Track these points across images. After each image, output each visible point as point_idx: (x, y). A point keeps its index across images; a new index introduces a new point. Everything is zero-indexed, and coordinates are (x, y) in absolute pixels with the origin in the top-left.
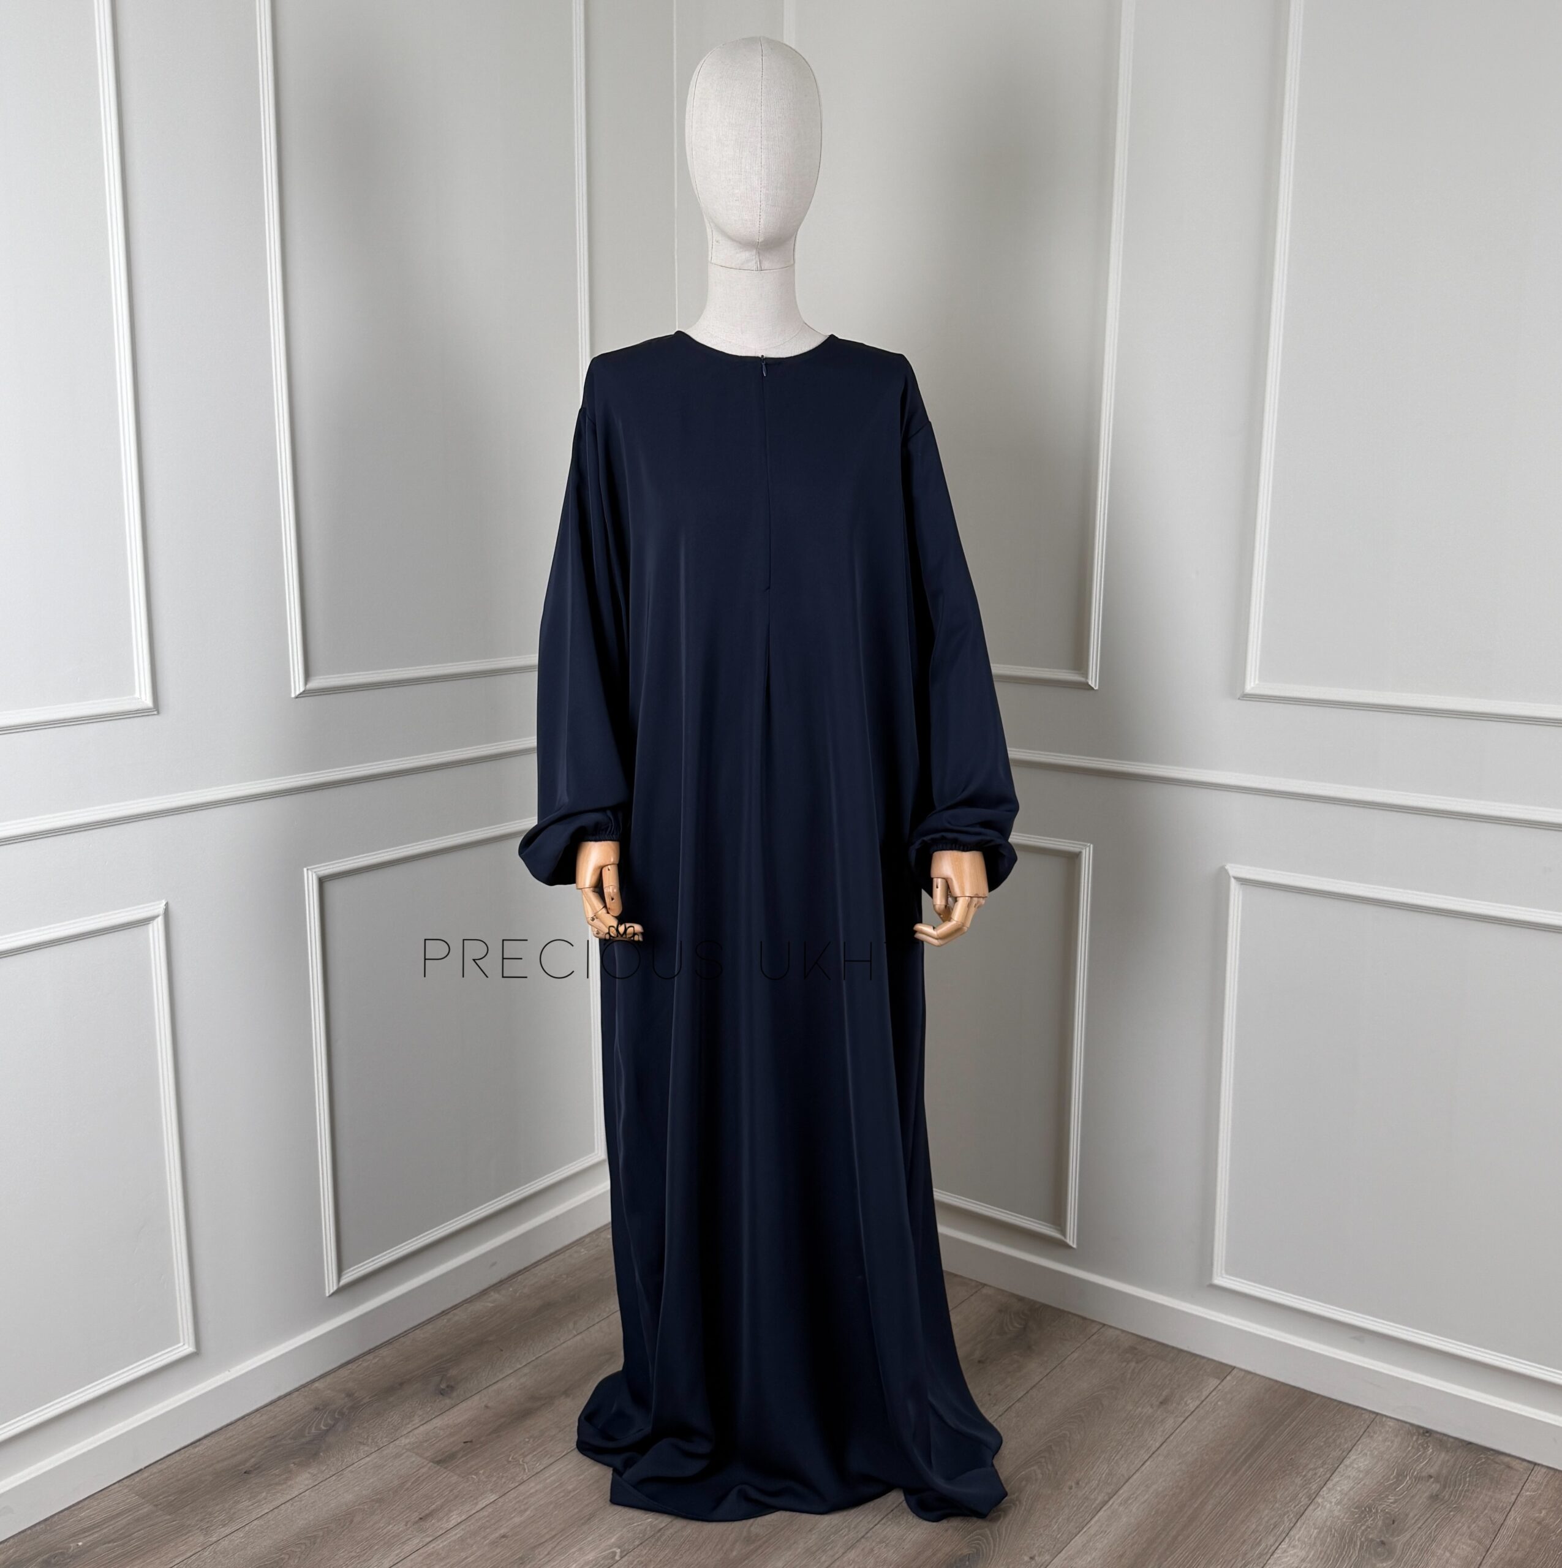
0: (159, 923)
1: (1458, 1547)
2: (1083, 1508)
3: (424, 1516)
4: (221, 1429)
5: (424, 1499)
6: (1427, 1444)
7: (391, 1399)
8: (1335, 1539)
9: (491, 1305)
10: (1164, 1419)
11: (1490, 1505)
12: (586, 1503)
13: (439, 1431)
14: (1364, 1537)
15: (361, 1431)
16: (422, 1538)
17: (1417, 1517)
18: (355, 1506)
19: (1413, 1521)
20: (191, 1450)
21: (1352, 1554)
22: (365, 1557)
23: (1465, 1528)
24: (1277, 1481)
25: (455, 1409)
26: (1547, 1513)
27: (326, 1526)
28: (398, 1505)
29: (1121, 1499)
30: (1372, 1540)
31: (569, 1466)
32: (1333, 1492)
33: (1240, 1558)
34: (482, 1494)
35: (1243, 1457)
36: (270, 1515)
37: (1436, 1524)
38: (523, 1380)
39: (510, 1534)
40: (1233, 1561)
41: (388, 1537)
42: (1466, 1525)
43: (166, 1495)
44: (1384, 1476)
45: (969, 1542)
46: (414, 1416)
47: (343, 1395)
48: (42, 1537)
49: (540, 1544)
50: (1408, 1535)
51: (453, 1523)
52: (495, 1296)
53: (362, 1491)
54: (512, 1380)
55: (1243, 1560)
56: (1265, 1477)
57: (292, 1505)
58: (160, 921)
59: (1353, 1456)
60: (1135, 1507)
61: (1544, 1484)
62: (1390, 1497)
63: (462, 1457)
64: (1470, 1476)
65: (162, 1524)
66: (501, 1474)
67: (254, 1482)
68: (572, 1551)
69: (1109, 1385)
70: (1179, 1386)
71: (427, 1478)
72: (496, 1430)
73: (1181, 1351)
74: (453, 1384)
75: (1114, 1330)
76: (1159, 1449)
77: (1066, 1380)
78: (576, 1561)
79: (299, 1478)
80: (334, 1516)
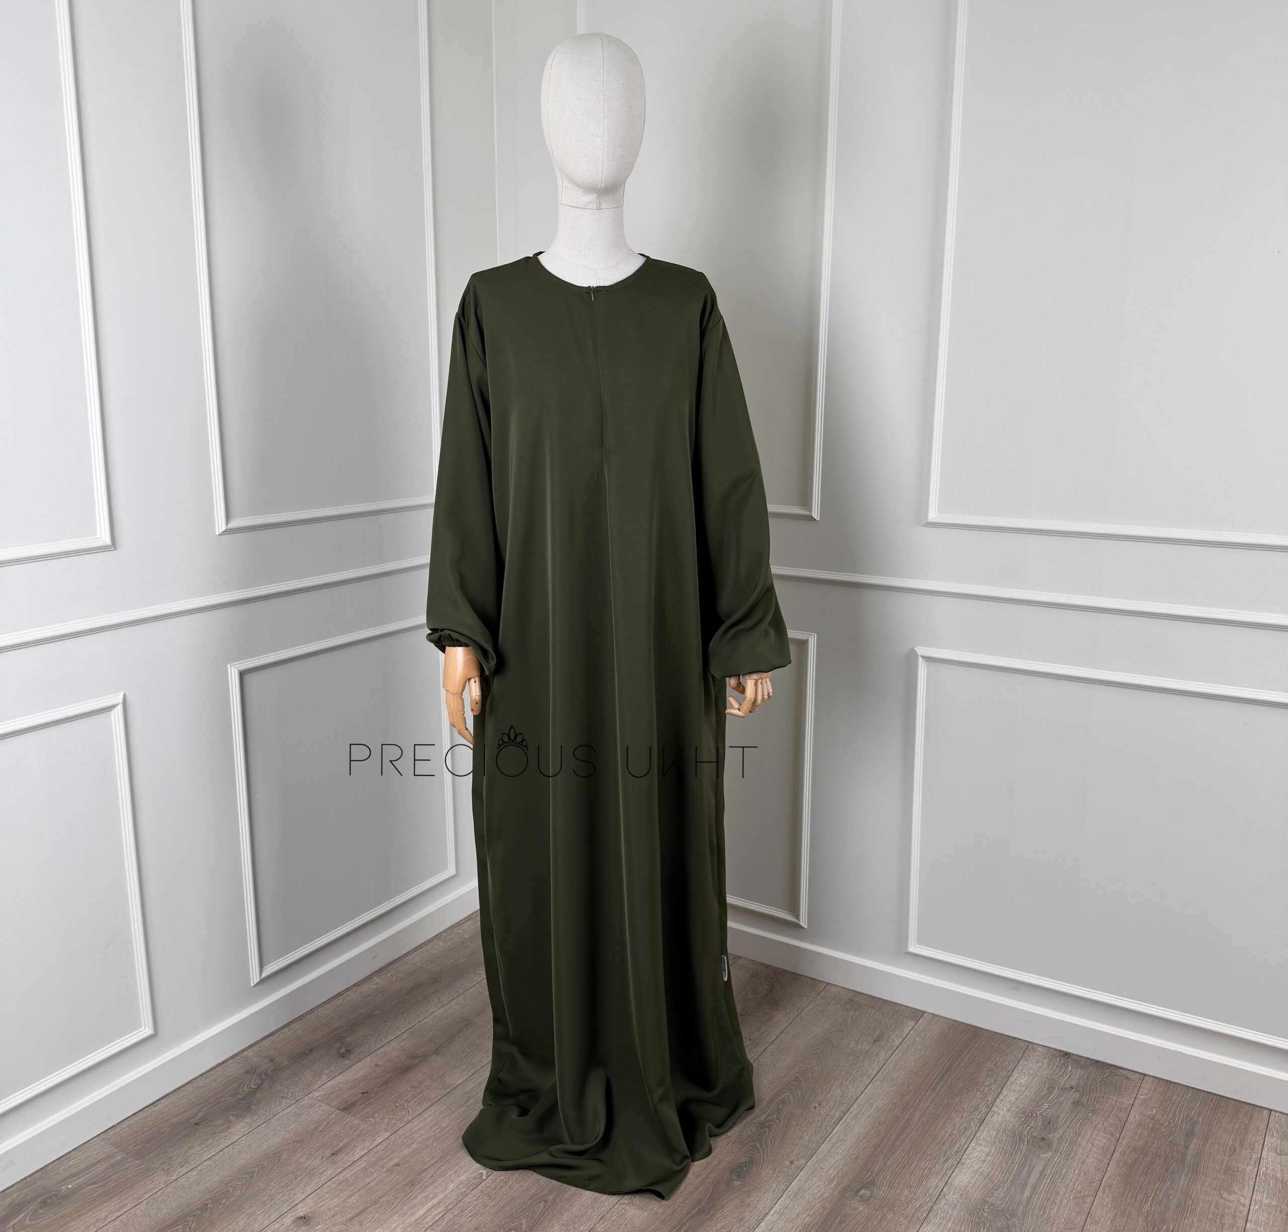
0: (119, 710)
1: (1096, 1140)
2: (825, 1123)
3: (335, 1152)
4: (175, 1091)
5: (334, 1139)
6: (1067, 1063)
7: (304, 1062)
8: (1009, 1138)
9: (375, 987)
10: (878, 1052)
11: (1116, 1107)
13: (342, 1086)
14: (1029, 1135)
15: (282, 1088)
16: (335, 1169)
17: (1065, 1119)
18: (281, 1147)
19: (1063, 1122)
20: (152, 1109)
21: (1022, 1148)
22: (292, 1186)
23: (1100, 1125)
24: (963, 1096)
25: (354, 1068)
26: (1157, 1112)
27: (259, 1163)
28: (315, 1144)
29: (852, 1115)
30: (1035, 1137)
31: (443, 1109)
32: (1004, 1102)
33: (942, 1156)
34: (378, 1132)
35: (938, 1077)
36: (216, 1157)
37: (1078, 1124)
38: (403, 1044)
39: (401, 1163)
40: (938, 1158)
41: (308, 1170)
42: (1101, 1122)
43: (135, 1145)
44: (1038, 1090)
46: (322, 1075)
47: (267, 1061)
48: (39, 1183)
49: (425, 1170)
50: (1061, 1132)
51: (357, 1156)
52: (377, 980)
53: (286, 1134)
54: (394, 1044)
55: (944, 1156)
56: (954, 1094)
57: (233, 1148)
58: (120, 708)
59: (1016, 1074)
60: (863, 1120)
61: (1153, 1089)
62: (1045, 1104)
63: (360, 1105)
64: (1100, 1086)
65: (132, 1168)
66: (391, 1117)
67: (204, 1131)
68: (449, 1174)
69: (836, 1028)
70: (887, 1028)
71: (335, 1122)
72: (385, 1083)
73: (885, 1001)
74: (350, 1049)
75: (836, 987)
76: (877, 1076)
77: (805, 1026)
78: (453, 1181)
79: (237, 1127)
80: (266, 1155)
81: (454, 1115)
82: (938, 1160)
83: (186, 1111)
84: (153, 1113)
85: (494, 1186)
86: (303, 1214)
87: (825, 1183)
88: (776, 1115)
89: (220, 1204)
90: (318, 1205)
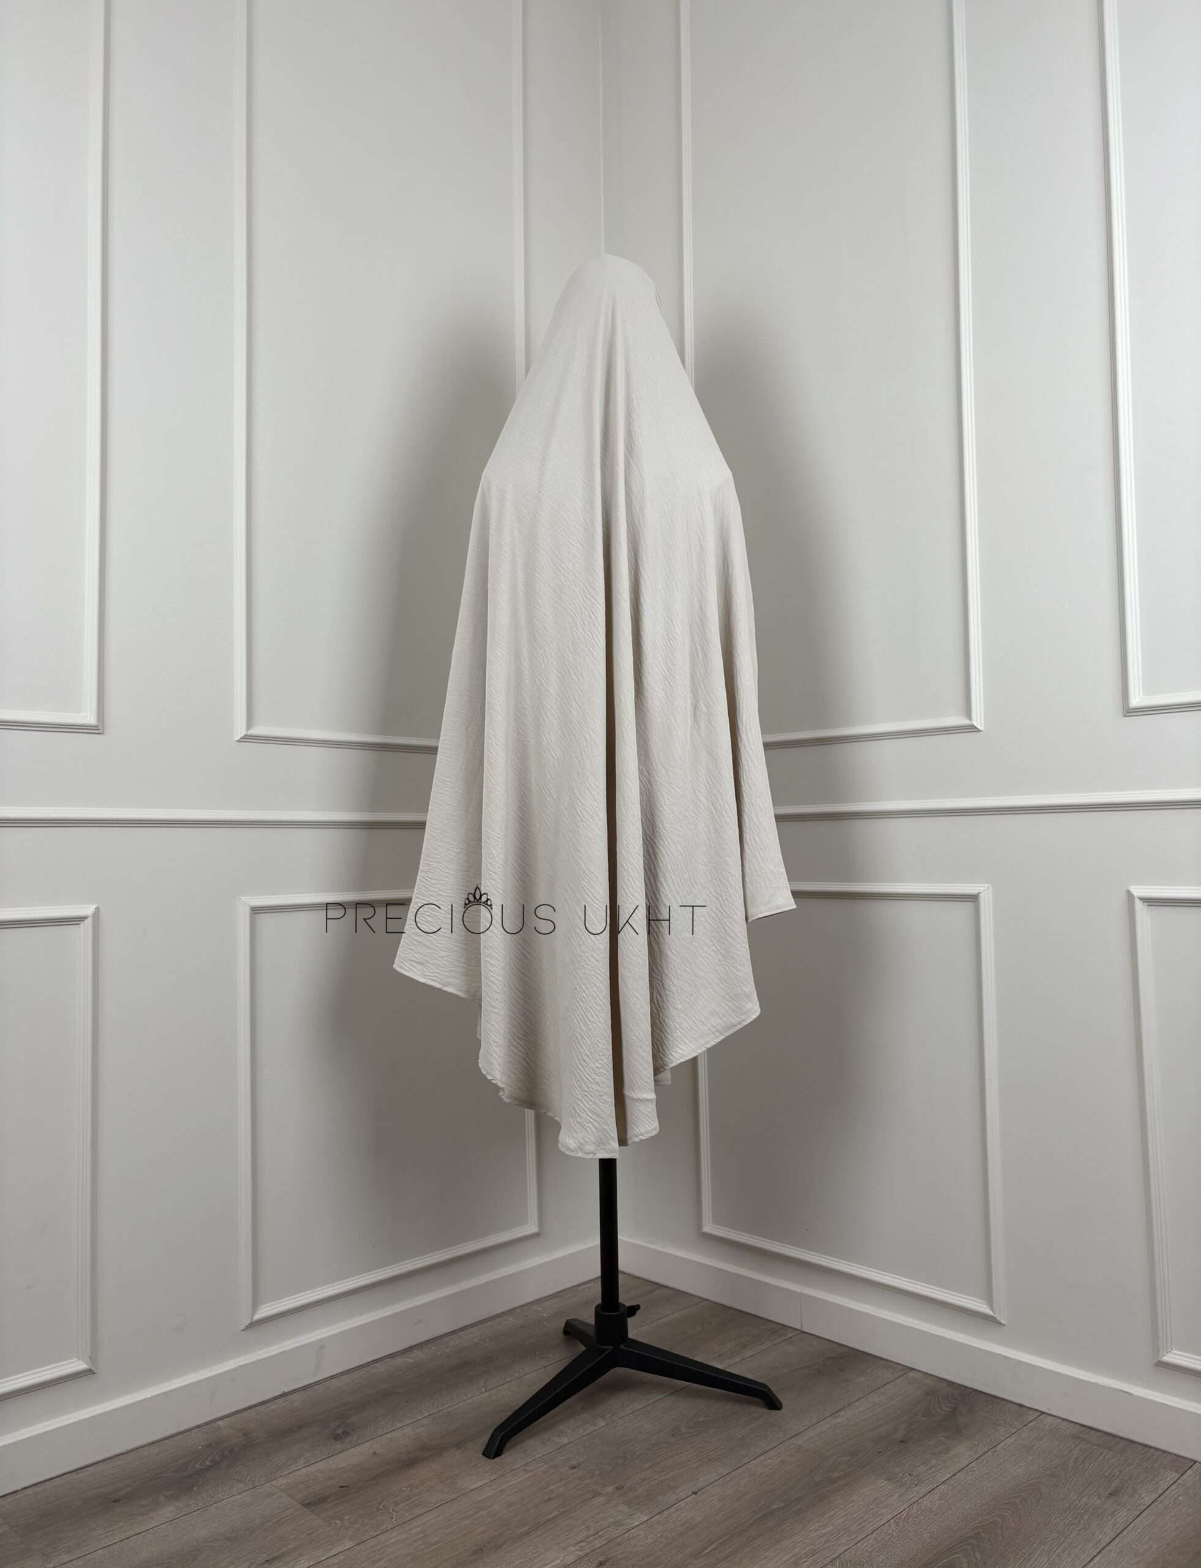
3: (271, 1559)
4: (110, 1458)
7: (285, 1441)
9: (413, 1361)
10: (1115, 1511)
12: (445, 1558)
13: (317, 1475)
15: (243, 1469)
18: (207, 1542)
25: (343, 1454)
27: (167, 1561)
28: (250, 1545)
31: (439, 1519)
34: (338, 1540)
38: (418, 1431)
43: (28, 1517)
46: (300, 1458)
47: (240, 1434)
52: (416, 1354)
53: (219, 1528)
54: (408, 1430)
57: (144, 1536)
58: (88, 923)
63: (331, 1502)
66: (366, 1521)
67: (119, 1510)
69: (1049, 1472)
70: (1131, 1478)
71: (289, 1519)
72: (376, 1477)
73: (1130, 1441)
74: (349, 1431)
75: (1054, 1418)
76: (1111, 1544)
77: (999, 1465)
79: (163, 1511)
80: (180, 1551)
81: (451, 1529)
83: (111, 1484)
84: (72, 1481)
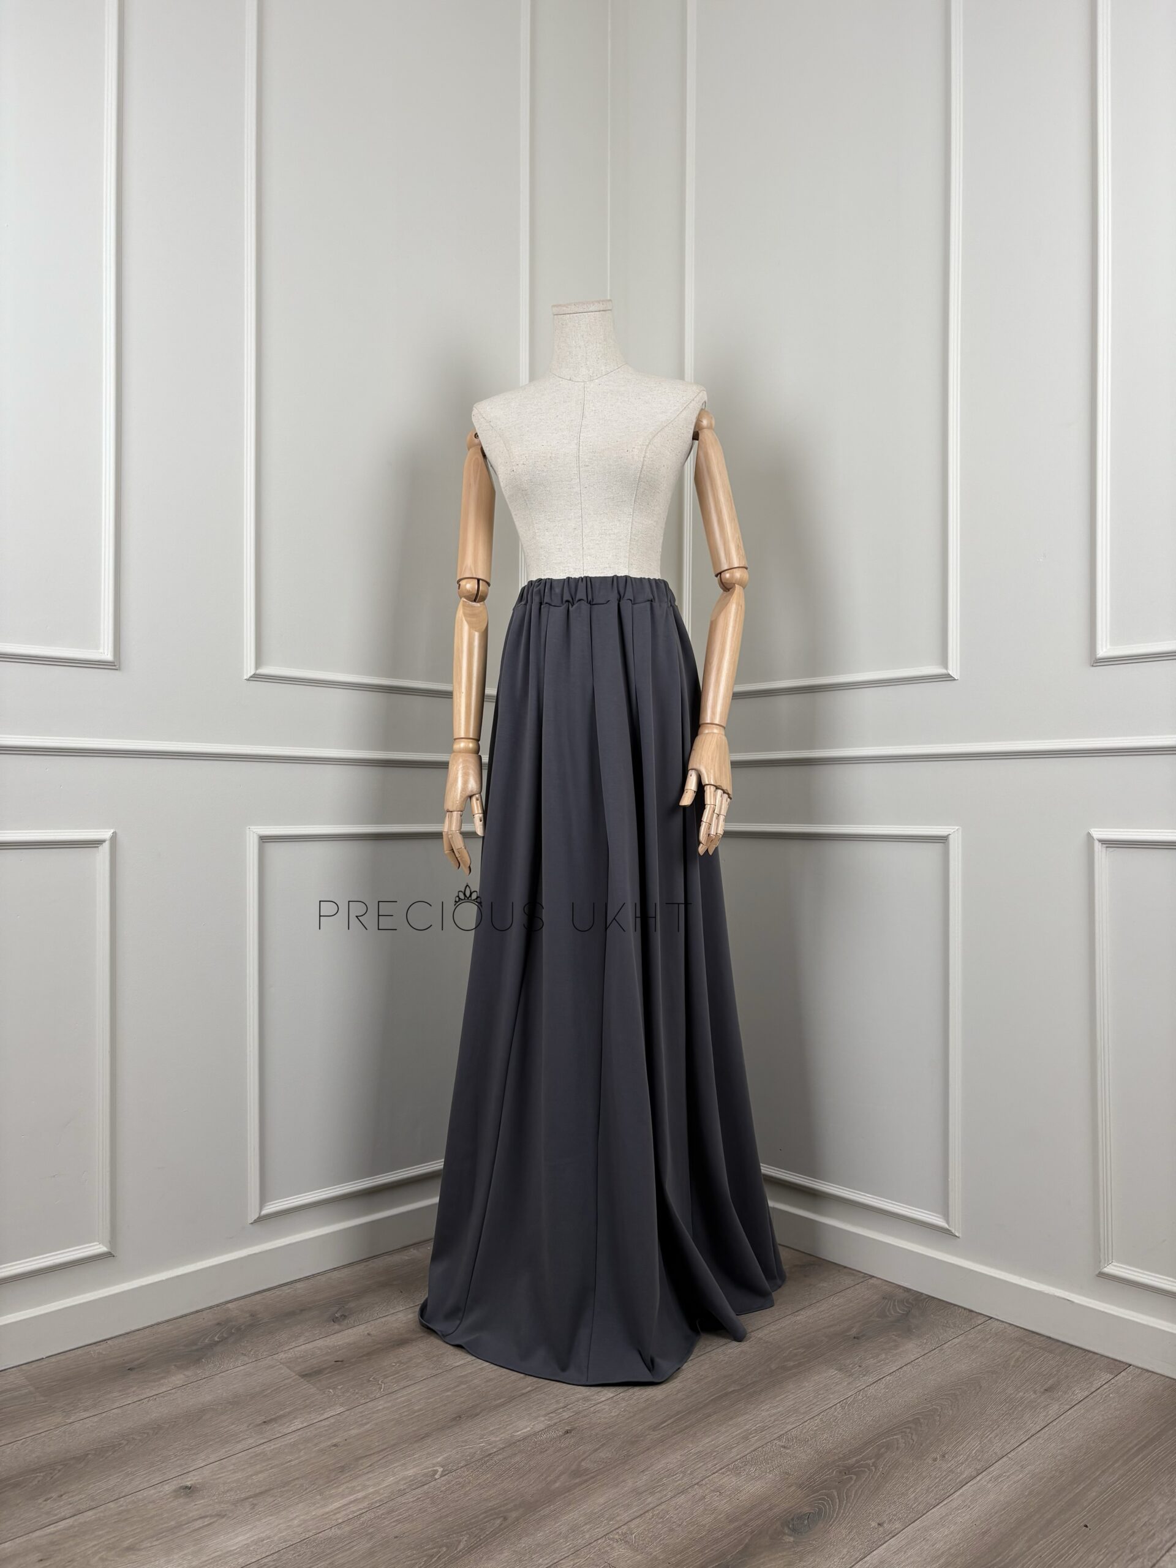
3: (268, 1420)
7: (287, 1322)
9: (409, 1258)
10: (1049, 1404)
12: (427, 1423)
13: (316, 1351)
15: (248, 1344)
16: (257, 1440)
18: (211, 1405)
20: (94, 1347)
22: (195, 1451)
25: (341, 1334)
27: (174, 1420)
28: (250, 1409)
29: (988, 1477)
33: (1128, 1551)
34: (331, 1406)
35: (1137, 1447)
36: (130, 1406)
38: (410, 1316)
39: (342, 1444)
40: (1119, 1553)
41: (227, 1436)
43: (51, 1380)
45: (812, 1502)
46: (300, 1337)
47: (248, 1315)
49: (366, 1456)
51: (293, 1428)
52: (413, 1251)
53: (222, 1394)
54: (401, 1315)
55: (1131, 1552)
56: (1161, 1470)
57: (156, 1399)
60: (1006, 1486)
63: (326, 1374)
66: (357, 1391)
67: (134, 1377)
68: (395, 1465)
69: (990, 1369)
70: (1067, 1377)
71: (287, 1388)
72: (368, 1354)
73: (1072, 1346)
74: (346, 1314)
75: (1001, 1323)
76: (1040, 1432)
77: (944, 1361)
78: (394, 1475)
79: (173, 1378)
80: (187, 1412)
81: (434, 1399)
82: (1119, 1556)
83: (127, 1355)
84: (92, 1352)
85: (445, 1488)
86: (192, 1485)
87: (926, 1559)
88: (873, 1460)
89: (102, 1457)
90: (214, 1477)
